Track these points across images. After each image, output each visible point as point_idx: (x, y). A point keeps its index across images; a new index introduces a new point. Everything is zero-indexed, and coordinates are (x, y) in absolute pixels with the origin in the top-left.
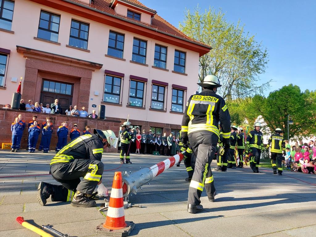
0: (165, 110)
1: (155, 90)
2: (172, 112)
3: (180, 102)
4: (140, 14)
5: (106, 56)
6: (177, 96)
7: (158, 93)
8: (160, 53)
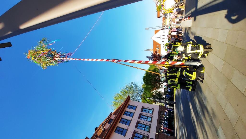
0: (151, 116)
1: (142, 119)
2: (152, 114)
3: (148, 110)
4: (110, 119)
5: (125, 137)
6: (146, 111)
7: (144, 118)
8: (127, 114)
